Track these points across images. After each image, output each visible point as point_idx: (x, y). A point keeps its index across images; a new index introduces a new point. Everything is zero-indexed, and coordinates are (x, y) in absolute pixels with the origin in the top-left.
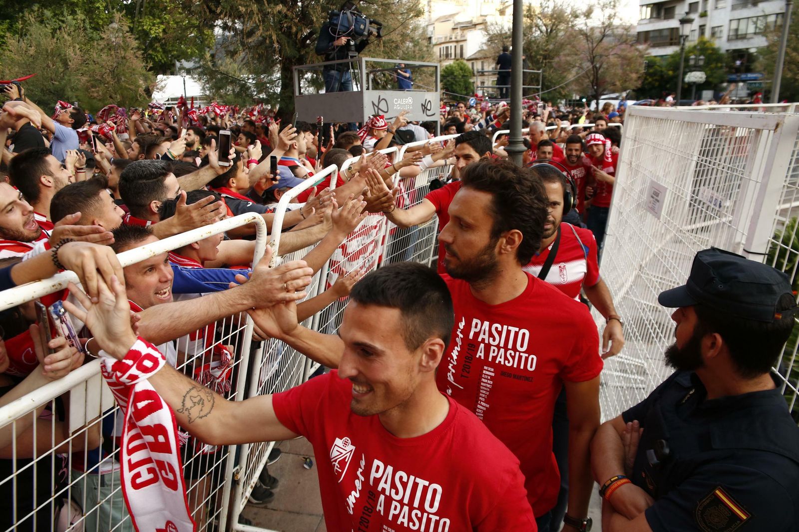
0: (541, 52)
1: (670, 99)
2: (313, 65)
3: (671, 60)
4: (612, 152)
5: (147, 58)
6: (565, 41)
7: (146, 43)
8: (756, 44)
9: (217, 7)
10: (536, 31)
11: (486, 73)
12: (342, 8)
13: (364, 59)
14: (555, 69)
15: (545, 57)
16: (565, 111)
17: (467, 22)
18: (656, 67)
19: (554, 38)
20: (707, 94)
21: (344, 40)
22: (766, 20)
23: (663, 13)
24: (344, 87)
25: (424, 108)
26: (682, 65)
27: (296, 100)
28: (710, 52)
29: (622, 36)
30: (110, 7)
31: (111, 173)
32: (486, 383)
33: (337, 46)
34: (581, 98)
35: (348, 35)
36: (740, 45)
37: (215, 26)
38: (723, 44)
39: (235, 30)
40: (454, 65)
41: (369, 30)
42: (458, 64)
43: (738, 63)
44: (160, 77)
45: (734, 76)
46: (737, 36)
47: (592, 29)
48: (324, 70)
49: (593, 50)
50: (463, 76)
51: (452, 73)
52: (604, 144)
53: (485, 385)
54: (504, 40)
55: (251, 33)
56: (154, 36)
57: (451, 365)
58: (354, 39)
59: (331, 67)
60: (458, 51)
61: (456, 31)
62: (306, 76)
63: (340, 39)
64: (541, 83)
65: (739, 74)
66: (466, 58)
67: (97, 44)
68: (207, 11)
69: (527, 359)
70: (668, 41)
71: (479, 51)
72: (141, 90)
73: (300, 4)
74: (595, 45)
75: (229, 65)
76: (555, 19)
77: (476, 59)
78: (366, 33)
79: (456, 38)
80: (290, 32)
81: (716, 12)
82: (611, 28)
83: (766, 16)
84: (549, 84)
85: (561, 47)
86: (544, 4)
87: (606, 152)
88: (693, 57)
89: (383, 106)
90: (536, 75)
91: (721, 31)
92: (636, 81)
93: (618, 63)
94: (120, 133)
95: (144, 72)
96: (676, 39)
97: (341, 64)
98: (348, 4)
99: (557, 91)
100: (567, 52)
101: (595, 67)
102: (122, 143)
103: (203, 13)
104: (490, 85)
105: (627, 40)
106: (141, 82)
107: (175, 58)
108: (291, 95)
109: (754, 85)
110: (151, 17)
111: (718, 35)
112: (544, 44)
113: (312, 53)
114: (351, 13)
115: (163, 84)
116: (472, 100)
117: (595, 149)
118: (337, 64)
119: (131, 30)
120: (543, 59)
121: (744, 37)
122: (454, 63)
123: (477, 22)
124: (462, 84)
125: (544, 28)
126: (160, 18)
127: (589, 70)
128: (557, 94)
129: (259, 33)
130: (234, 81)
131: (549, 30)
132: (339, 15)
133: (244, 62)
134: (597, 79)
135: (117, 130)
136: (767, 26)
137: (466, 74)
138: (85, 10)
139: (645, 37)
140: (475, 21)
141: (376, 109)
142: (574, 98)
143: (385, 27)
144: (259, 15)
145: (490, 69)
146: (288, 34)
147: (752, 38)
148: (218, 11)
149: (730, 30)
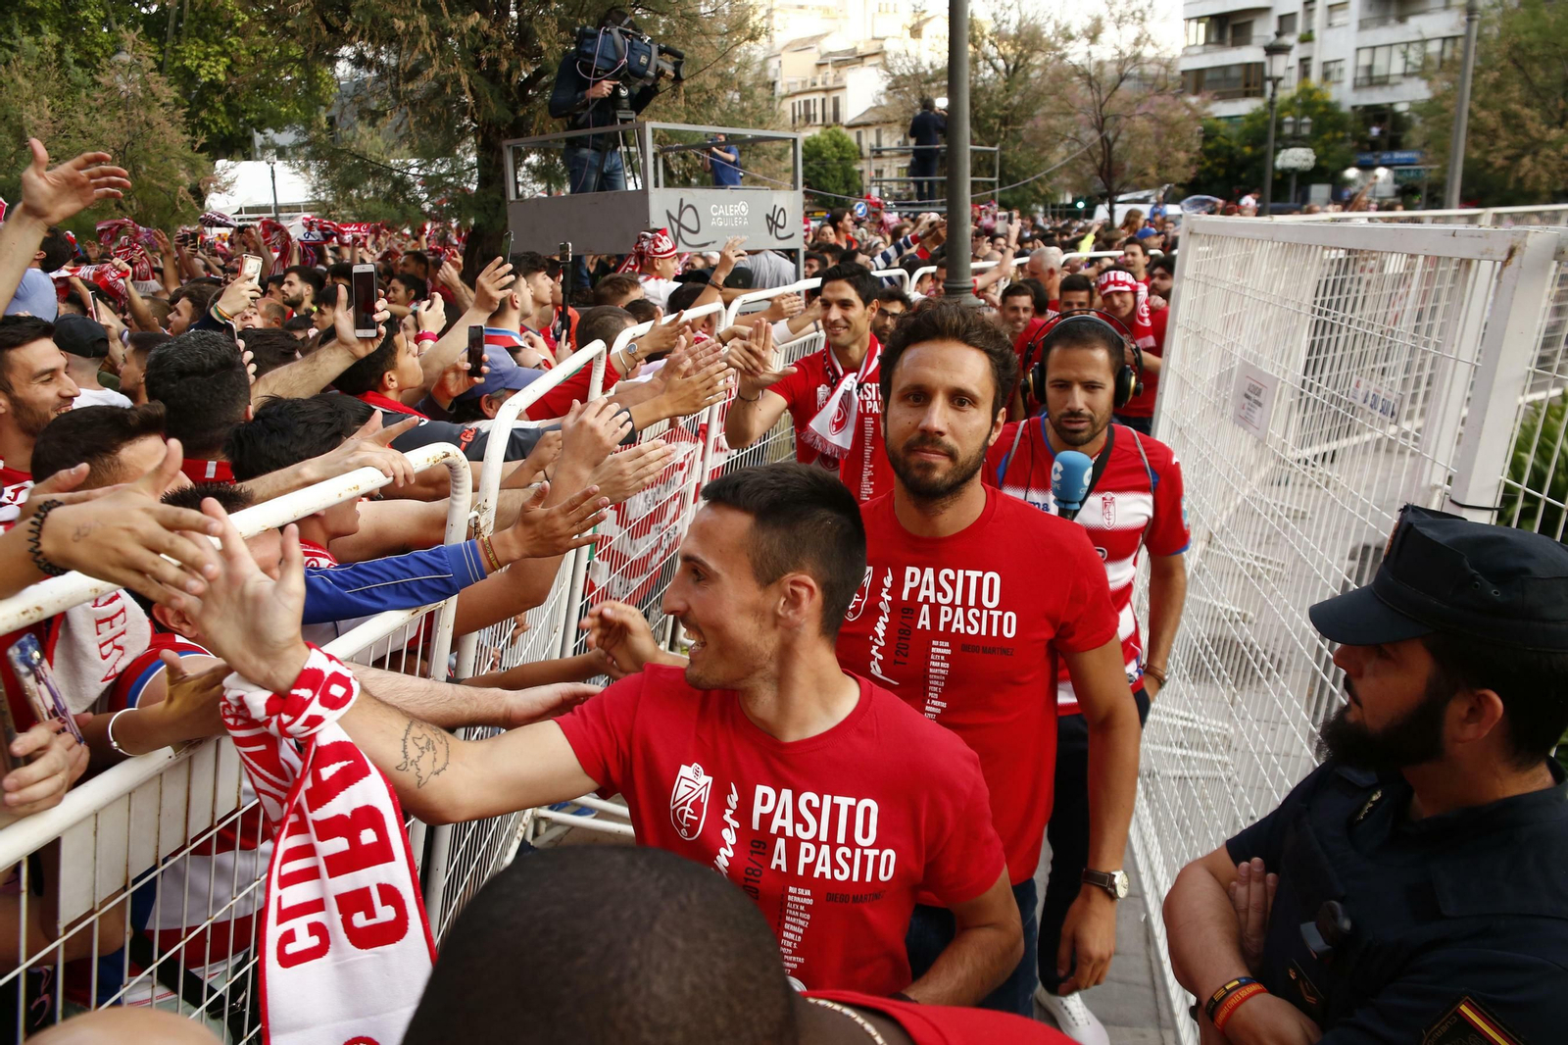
0: (996, 111)
1: (1249, 201)
2: (542, 138)
3: (1246, 125)
4: (1150, 307)
5: (194, 125)
6: (1046, 88)
7: (191, 94)
8: (1408, 95)
9: (343, 22)
10: (985, 68)
11: (885, 153)
12: (601, 23)
13: (650, 125)
14: (1024, 143)
15: (1005, 121)
16: (1047, 227)
17: (846, 52)
18: (1219, 139)
19: (1020, 83)
20: (1320, 191)
21: (606, 87)
22: (1425, 49)
23: (1229, 34)
24: (608, 182)
25: (772, 223)
26: (1272, 134)
27: (510, 210)
28: (1321, 109)
29: (1156, 78)
30: (113, 20)
31: (125, 361)
32: (939, 667)
33: (594, 100)
34: (1075, 201)
35: (616, 77)
36: (1377, 97)
37: (338, 59)
38: (1345, 95)
39: (380, 66)
40: (823, 138)
41: (658, 67)
42: (830, 135)
43: (1375, 131)
44: (221, 163)
45: (1367, 157)
46: (1371, 79)
47: (1100, 64)
48: (566, 149)
49: (1101, 106)
50: (841, 159)
51: (819, 153)
52: (1134, 292)
53: (936, 671)
54: (923, 86)
55: (414, 74)
56: (207, 79)
57: (875, 648)
58: (628, 86)
59: (581, 142)
60: (830, 109)
61: (824, 70)
62: (527, 161)
63: (598, 86)
64: (997, 171)
65: (1377, 153)
66: (845, 123)
67: (87, 95)
68: (323, 28)
69: (1000, 619)
70: (1241, 87)
71: (872, 109)
72: (183, 192)
73: (514, 14)
74: (1104, 97)
75: (369, 140)
76: (1024, 44)
77: (867, 125)
78: (651, 73)
79: (824, 83)
80: (497, 71)
81: (1330, 34)
82: (1138, 61)
83: (1424, 42)
84: (1014, 174)
85: (1038, 100)
86: (1000, 16)
87: (1140, 308)
88: (1289, 119)
89: (688, 219)
90: (987, 156)
91: (1341, 70)
92: (1185, 166)
93: (1150, 131)
94: (140, 279)
95: (189, 153)
96: (1255, 85)
97: (600, 136)
98: (614, 15)
99: (1031, 186)
100: (1047, 109)
101: (1104, 140)
102: (147, 302)
103: (314, 32)
104: (894, 176)
105: (1166, 87)
106: (183, 175)
107: (253, 126)
108: (499, 197)
109: (1406, 174)
110: (201, 42)
111: (1335, 77)
112: (1001, 96)
113: (543, 113)
114: (620, 31)
115: (227, 177)
116: (860, 206)
117: (1117, 301)
118: (594, 136)
119: (160, 68)
120: (1001, 124)
121: (1383, 82)
122: (822, 133)
123: (866, 52)
124: (839, 174)
125: (1001, 64)
126: (220, 43)
127: (1094, 145)
128: (1030, 193)
129: (431, 72)
130: (381, 172)
131: (1011, 67)
132: (595, 36)
133: (402, 131)
134: (1110, 162)
135: (134, 273)
136: (1427, 60)
137: (846, 155)
138: (60, 26)
139: (1197, 80)
140: (862, 49)
141: (675, 225)
142: (1062, 202)
143: (688, 60)
144: (433, 37)
145: (894, 145)
146: (492, 75)
147: (1398, 84)
148: (347, 28)
149: (1357, 68)
